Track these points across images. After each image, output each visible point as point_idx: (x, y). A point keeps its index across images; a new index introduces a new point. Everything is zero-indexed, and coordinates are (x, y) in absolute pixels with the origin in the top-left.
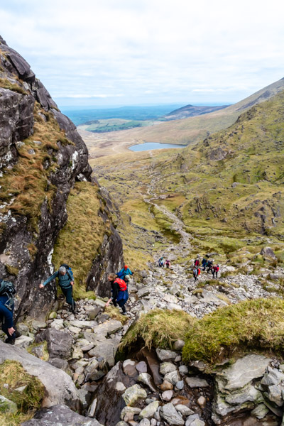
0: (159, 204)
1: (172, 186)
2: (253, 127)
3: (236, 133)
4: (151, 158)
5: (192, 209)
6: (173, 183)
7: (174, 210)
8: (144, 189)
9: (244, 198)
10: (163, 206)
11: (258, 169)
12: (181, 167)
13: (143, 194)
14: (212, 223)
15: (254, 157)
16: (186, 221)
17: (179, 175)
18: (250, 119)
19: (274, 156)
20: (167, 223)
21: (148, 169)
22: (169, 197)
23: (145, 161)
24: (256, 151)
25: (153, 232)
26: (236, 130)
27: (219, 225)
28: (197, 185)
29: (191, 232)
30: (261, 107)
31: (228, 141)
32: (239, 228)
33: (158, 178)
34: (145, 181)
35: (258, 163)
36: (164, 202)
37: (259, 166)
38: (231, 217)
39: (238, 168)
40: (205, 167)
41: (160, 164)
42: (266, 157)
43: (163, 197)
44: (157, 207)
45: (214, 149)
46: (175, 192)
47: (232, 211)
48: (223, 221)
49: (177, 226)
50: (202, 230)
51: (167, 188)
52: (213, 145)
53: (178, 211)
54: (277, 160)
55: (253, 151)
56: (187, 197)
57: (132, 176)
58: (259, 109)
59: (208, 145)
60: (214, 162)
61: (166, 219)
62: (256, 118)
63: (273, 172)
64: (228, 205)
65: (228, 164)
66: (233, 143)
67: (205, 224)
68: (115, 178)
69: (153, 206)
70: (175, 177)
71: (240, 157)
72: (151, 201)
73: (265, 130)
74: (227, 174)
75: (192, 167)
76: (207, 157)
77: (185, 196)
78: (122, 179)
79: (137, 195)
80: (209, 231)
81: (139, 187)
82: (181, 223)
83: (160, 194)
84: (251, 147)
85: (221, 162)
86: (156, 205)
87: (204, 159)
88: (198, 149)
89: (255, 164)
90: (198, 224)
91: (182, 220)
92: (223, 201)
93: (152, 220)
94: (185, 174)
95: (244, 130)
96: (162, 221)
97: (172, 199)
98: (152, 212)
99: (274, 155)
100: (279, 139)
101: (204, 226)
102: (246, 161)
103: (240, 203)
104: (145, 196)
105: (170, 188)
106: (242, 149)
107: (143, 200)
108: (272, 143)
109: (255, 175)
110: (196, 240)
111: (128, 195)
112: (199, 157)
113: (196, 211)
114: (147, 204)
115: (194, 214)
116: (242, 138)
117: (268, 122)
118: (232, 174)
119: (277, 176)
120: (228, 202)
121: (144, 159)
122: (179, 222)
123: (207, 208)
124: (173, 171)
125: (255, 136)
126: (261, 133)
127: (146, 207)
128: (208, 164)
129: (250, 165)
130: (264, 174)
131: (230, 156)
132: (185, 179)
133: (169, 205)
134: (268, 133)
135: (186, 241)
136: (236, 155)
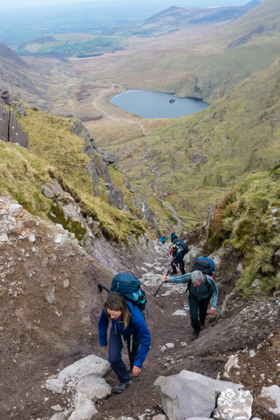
0: (164, 201)
1: (169, 185)
2: (220, 135)
3: (209, 140)
4: (144, 136)
5: (181, 205)
6: (169, 182)
7: (173, 205)
8: (152, 187)
9: (204, 201)
10: (167, 202)
11: (218, 174)
12: (173, 167)
13: (153, 191)
14: (190, 213)
15: (217, 163)
16: (179, 212)
17: (172, 173)
18: (221, 121)
19: (229, 163)
20: (171, 214)
22: (169, 195)
23: (140, 140)
24: (220, 158)
26: (210, 136)
27: (193, 215)
28: (184, 184)
29: (181, 219)
31: (204, 146)
32: (200, 217)
33: (158, 174)
34: (151, 179)
35: (219, 169)
36: (166, 199)
37: (219, 171)
38: (198, 211)
39: (208, 172)
40: (188, 169)
42: (224, 165)
43: (166, 194)
44: (164, 203)
45: (195, 153)
46: (171, 190)
47: (198, 208)
48: (195, 213)
49: (175, 216)
50: (186, 217)
51: (166, 186)
52: (195, 147)
53: (175, 206)
54: (229, 167)
55: (217, 158)
56: (179, 194)
57: (142, 175)
58: (228, 112)
59: (191, 147)
60: (194, 165)
61: (169, 211)
62: (225, 122)
63: (226, 176)
64: (197, 205)
65: (202, 168)
66: (206, 149)
67: (187, 214)
68: (132, 178)
69: (161, 202)
70: (170, 175)
71: (209, 163)
72: (159, 198)
73: (228, 138)
74: (201, 176)
75: (180, 168)
76: (190, 159)
77: (177, 193)
78: (137, 179)
79: (150, 193)
80: (188, 218)
81: (149, 185)
83: (163, 191)
84: (217, 154)
85: (198, 166)
87: (188, 161)
88: (184, 149)
89: (217, 169)
90: (184, 214)
91: (177, 211)
92: (195, 202)
93: (163, 212)
94: (176, 174)
95: (215, 137)
96: (168, 212)
98: (162, 206)
100: (235, 148)
102: (212, 167)
103: (202, 204)
104: (155, 194)
105: (168, 187)
106: (211, 155)
107: (155, 197)
108: (230, 151)
109: (216, 178)
110: (183, 223)
111: (146, 195)
112: (185, 158)
113: (183, 207)
114: (158, 200)
116: (213, 145)
117: (231, 129)
118: (204, 176)
119: (227, 179)
120: (197, 203)
121: (138, 137)
122: (176, 213)
123: (188, 206)
124: (169, 169)
125: (220, 144)
126: (225, 140)
127: (158, 202)
128: (191, 167)
129: (214, 170)
130: (221, 177)
131: (204, 161)
132: (177, 180)
133: (169, 201)
134: (229, 141)
135: (179, 223)
136: (207, 161)
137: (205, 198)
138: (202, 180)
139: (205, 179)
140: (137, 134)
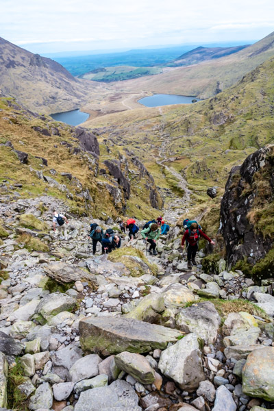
0: (169, 166)
1: (179, 149)
2: (253, 91)
3: (237, 98)
4: (160, 116)
5: (194, 171)
6: (180, 146)
7: (180, 171)
8: (156, 152)
9: (232, 163)
10: (172, 168)
11: (252, 134)
12: (187, 131)
13: (156, 156)
14: (208, 181)
15: (250, 122)
16: (189, 180)
17: (185, 138)
18: (253, 81)
19: (267, 121)
20: (175, 182)
21: (158, 130)
22: (177, 159)
23: (155, 119)
24: (253, 116)
25: (165, 189)
26: (238, 93)
28: (200, 148)
29: (192, 189)
30: (265, 68)
31: (230, 105)
33: (167, 140)
34: (156, 144)
35: (252, 128)
36: (172, 164)
37: (254, 130)
38: (221, 178)
39: (236, 132)
40: (208, 131)
41: (169, 125)
42: (260, 122)
43: (172, 159)
44: (167, 169)
45: (217, 113)
46: (182, 154)
47: (222, 173)
48: (216, 181)
49: (182, 185)
50: (200, 187)
51: (175, 151)
52: (217, 108)
53: (183, 172)
54: (268, 125)
55: (250, 116)
56: (191, 159)
57: (146, 140)
58: (262, 71)
59: (212, 109)
60: (216, 126)
61: (174, 179)
62: (258, 80)
63: (264, 137)
64: (221, 168)
65: (227, 128)
66: (234, 107)
67: (202, 182)
68: (131, 142)
69: (164, 168)
70: (182, 140)
71: (238, 122)
72: (162, 163)
73: (264, 94)
74: (225, 138)
75: (197, 130)
76: (210, 121)
77: (189, 158)
78: (138, 143)
79: (151, 158)
81: (152, 150)
82: (186, 182)
83: (170, 156)
84: (249, 112)
85: (222, 126)
86: (166, 167)
87: (208, 123)
88: (203, 112)
89: (250, 128)
90: (198, 183)
91: (186, 179)
92: (217, 164)
93: (164, 180)
94: (190, 138)
95: (245, 94)
96: (171, 180)
97: (179, 161)
98: (163, 173)
99: (267, 120)
101: (202, 184)
102: (243, 126)
103: (230, 167)
104: (157, 159)
105: (177, 151)
106: (241, 114)
107: (156, 162)
108: (268, 108)
109: (249, 139)
110: (194, 195)
111: (144, 159)
112: (203, 121)
113: (197, 172)
114: (159, 166)
115: (196, 175)
116: (243, 103)
117: (268, 86)
118: (230, 138)
119: (267, 140)
120: (220, 166)
121: (154, 117)
122: (184, 181)
123: (204, 170)
124: (181, 134)
125: (254, 101)
126: (260, 97)
127: (158, 168)
128: (211, 128)
129: (246, 130)
130: (256, 138)
131: (230, 121)
132: (190, 143)
133: (176, 167)
134: (266, 97)
135: (188, 195)
136: (235, 120)
138: (228, 143)
139: (231, 142)
140: (153, 115)
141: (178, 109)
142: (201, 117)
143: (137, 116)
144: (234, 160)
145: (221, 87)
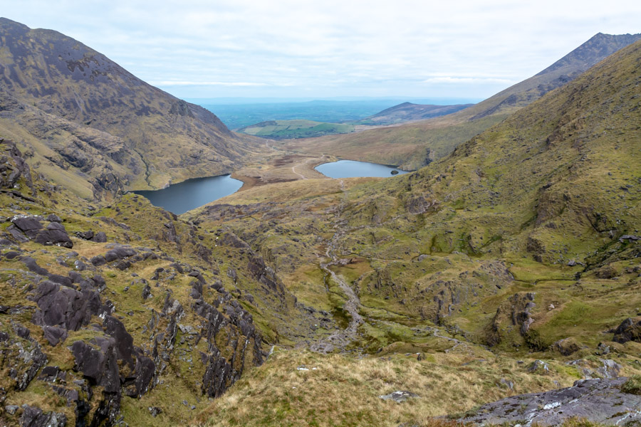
0: (337, 273)
1: (357, 246)
2: (466, 170)
3: (444, 177)
4: (341, 192)
5: (372, 284)
6: (358, 242)
7: (352, 282)
8: (323, 248)
9: (428, 276)
10: (341, 276)
11: (463, 230)
12: (372, 219)
13: (320, 255)
14: (390, 303)
15: (460, 212)
16: (362, 299)
17: (368, 229)
18: (467, 155)
19: (485, 214)
20: (341, 300)
21: (333, 213)
22: (351, 262)
23: (333, 196)
24: (465, 204)
25: (322, 312)
26: (446, 171)
27: (396, 307)
28: (387, 247)
29: (363, 314)
30: (483, 140)
31: (434, 187)
32: (414, 313)
33: (343, 231)
34: (325, 235)
35: (464, 222)
36: (343, 270)
37: (465, 226)
38: (410, 299)
39: (440, 227)
40: (401, 222)
41: (349, 207)
42: (476, 215)
43: (344, 261)
44: (334, 277)
45: (416, 197)
46: (359, 255)
47: (413, 292)
48: (401, 303)
49: (350, 308)
50: (376, 312)
51: (351, 248)
52: (417, 190)
53: (357, 284)
54: (486, 220)
55: (461, 204)
56: (372, 264)
57: (310, 228)
58: (480, 143)
59: (409, 190)
60: (412, 216)
61: (340, 294)
62: (474, 156)
63: (480, 236)
64: (410, 283)
65: (429, 220)
66: (439, 190)
67: (382, 304)
68: (288, 231)
69: (329, 275)
70: (364, 232)
71: (444, 212)
72: (329, 267)
73: (481, 175)
74: (425, 233)
75: (386, 219)
76: (405, 207)
77: (370, 262)
78: (297, 233)
79: (312, 257)
80: (384, 314)
81: (317, 245)
82: (357, 301)
83: (342, 257)
84: (460, 198)
85: (421, 216)
86: (333, 273)
87: (402, 209)
88: (397, 194)
89: (461, 223)
90: (374, 304)
91: (359, 297)
92: (406, 276)
93: (325, 296)
94: (374, 230)
95: (455, 173)
96: (336, 297)
97: (353, 266)
98: (327, 283)
99: (484, 212)
100: (496, 190)
101: (381, 306)
102: (450, 218)
103: (424, 282)
104: (322, 260)
105: (354, 249)
106: (449, 200)
107: (319, 265)
108: (487, 195)
109: (459, 238)
110: (366, 326)
111: (301, 258)
112: (396, 206)
113: (376, 287)
114: (323, 271)
115: (373, 290)
116: (452, 185)
117: (486, 164)
118: (432, 234)
119: (484, 241)
120: (411, 279)
121: (333, 193)
122: (354, 299)
123: (387, 285)
124: (363, 223)
125: (466, 183)
126: (475, 179)
127: (321, 275)
128: (406, 218)
129: (454, 224)
130: (469, 237)
131: (433, 209)
132: (374, 239)
133: (348, 274)
134: (484, 179)
135: (355, 325)
136: (440, 209)
137: (432, 269)
138: (428, 242)
139: (434, 240)
140: (331, 190)
141: (367, 183)
142: (393, 199)
143: (308, 189)
144: (431, 271)
145: (432, 156)
